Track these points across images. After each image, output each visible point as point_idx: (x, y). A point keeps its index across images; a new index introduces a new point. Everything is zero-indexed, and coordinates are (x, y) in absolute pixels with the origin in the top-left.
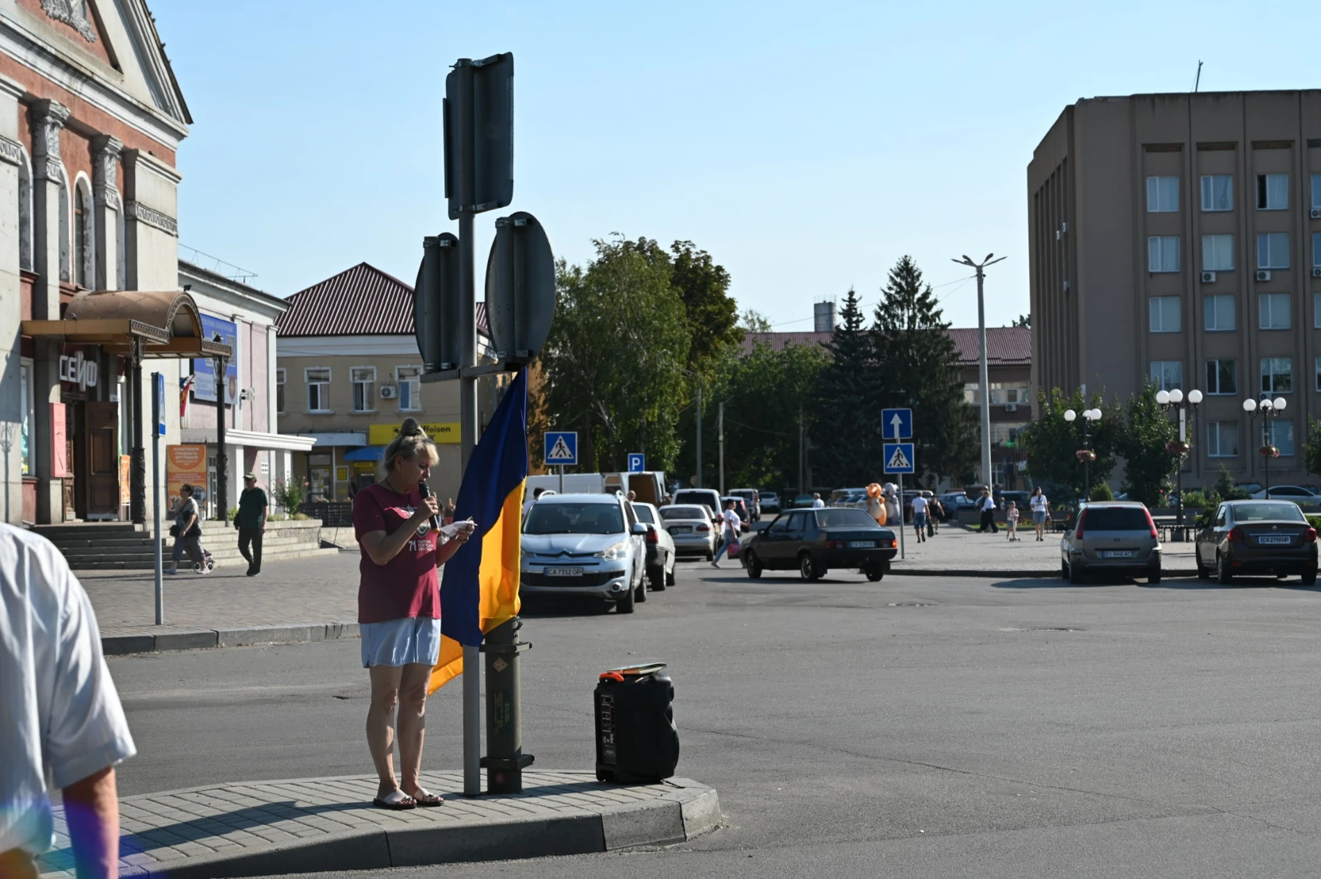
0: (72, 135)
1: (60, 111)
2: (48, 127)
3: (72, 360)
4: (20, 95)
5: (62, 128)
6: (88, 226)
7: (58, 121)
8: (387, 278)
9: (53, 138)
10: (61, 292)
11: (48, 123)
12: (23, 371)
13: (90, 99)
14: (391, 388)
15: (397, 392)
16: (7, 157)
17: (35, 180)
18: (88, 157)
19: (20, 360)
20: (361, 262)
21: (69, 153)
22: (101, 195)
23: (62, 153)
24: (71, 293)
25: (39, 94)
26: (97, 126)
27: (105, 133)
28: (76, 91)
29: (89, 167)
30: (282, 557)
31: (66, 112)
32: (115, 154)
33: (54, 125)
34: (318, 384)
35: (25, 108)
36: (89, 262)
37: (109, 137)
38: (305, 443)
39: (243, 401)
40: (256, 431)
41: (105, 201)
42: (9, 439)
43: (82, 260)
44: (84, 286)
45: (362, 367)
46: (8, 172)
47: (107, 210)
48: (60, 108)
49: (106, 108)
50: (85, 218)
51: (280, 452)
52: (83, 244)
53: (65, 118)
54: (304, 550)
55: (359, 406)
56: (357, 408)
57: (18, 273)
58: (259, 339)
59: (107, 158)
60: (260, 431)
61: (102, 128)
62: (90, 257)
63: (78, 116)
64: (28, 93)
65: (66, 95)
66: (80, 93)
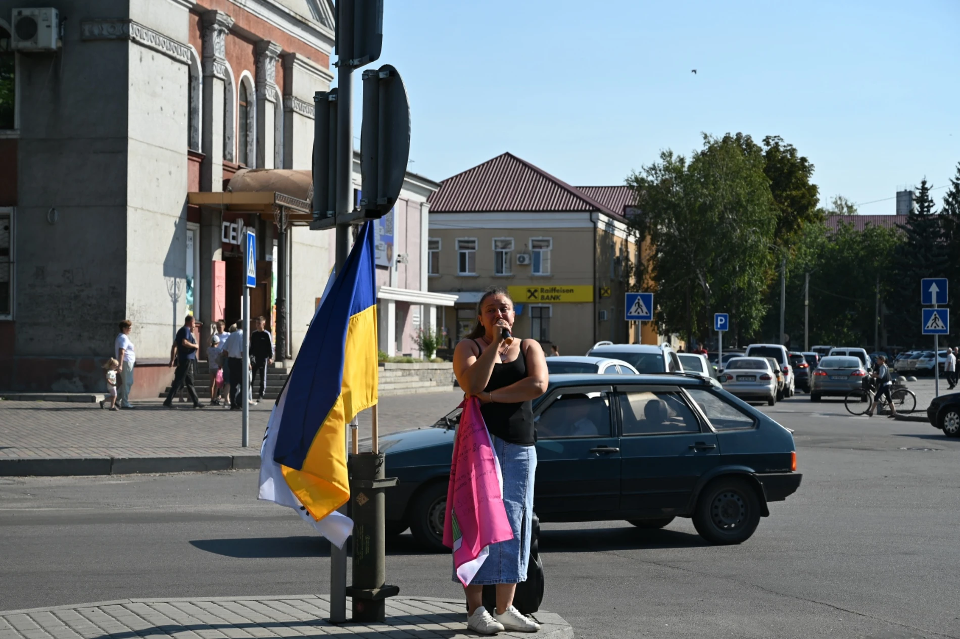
0: (237, 40)
1: (225, 20)
2: (215, 34)
3: (233, 225)
4: (191, 6)
5: (228, 34)
6: (251, 116)
7: (224, 29)
8: (525, 165)
9: (219, 42)
10: (224, 169)
11: (215, 30)
12: (190, 234)
13: (253, 10)
14: (526, 256)
15: (530, 259)
16: (178, 57)
17: (204, 77)
18: (252, 59)
19: (186, 225)
20: (504, 152)
21: (235, 55)
22: (262, 91)
23: (227, 54)
24: (234, 170)
25: (207, 6)
26: (259, 33)
27: (266, 39)
28: (241, 4)
29: (253, 68)
30: (400, 393)
31: (231, 21)
32: (275, 56)
33: (220, 32)
34: (467, 251)
35: (197, 18)
36: (251, 145)
37: (269, 42)
38: (449, 300)
39: (398, 264)
40: (410, 289)
41: (265, 95)
42: (177, 292)
43: (245, 144)
44: (247, 166)
45: (503, 238)
46: (179, 69)
47: (266, 102)
48: (225, 17)
49: (268, 18)
50: (248, 109)
51: (427, 307)
52: (246, 131)
53: (230, 26)
54: (423, 387)
55: (499, 270)
56: (498, 272)
57: (186, 153)
58: (414, 214)
59: (268, 60)
60: (414, 289)
61: (263, 35)
62: (252, 141)
63: (242, 24)
64: (197, 4)
65: (232, 7)
66: (245, 6)
